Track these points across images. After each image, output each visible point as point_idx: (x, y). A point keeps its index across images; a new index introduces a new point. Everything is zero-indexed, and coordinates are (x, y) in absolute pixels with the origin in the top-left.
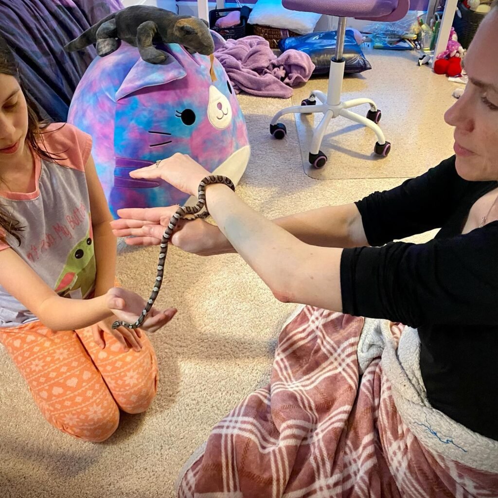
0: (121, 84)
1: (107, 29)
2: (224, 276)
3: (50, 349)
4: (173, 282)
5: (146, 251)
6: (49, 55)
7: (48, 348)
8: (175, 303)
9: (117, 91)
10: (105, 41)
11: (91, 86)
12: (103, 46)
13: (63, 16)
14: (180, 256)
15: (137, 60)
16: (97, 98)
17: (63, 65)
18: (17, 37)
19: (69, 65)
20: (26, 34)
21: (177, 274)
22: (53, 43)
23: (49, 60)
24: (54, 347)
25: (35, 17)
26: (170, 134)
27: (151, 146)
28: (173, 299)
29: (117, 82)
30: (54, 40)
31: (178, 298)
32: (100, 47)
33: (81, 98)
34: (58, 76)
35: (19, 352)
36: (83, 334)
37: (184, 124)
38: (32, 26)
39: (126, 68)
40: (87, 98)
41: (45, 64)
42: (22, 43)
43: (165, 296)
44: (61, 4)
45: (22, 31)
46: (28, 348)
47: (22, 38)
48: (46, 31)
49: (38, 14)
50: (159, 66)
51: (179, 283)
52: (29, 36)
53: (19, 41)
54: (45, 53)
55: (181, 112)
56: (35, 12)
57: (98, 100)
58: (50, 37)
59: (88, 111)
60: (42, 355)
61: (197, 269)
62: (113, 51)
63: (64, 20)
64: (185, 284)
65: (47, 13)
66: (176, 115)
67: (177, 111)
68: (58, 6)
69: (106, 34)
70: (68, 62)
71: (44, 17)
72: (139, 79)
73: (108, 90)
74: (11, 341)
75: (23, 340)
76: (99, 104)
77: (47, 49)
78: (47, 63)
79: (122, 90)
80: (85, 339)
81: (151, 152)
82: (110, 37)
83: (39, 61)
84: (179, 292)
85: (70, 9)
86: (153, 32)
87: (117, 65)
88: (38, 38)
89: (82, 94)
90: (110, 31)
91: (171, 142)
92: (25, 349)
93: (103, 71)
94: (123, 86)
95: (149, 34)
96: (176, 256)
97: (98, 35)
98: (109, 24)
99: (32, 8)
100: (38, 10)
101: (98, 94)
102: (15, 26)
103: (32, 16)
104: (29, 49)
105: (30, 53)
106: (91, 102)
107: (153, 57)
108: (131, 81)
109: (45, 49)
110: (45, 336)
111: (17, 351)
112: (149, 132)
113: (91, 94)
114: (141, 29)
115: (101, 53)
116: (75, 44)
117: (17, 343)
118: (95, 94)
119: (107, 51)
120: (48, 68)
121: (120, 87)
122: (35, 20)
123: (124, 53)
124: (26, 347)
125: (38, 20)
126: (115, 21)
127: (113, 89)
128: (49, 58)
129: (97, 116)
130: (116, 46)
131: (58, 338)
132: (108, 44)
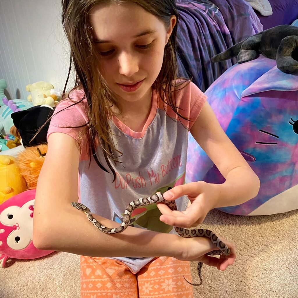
0: (250, 85)
1: (253, 41)
2: (285, 282)
3: (110, 291)
4: (234, 267)
5: (219, 228)
6: (199, 61)
7: (108, 289)
8: (230, 289)
9: (244, 90)
10: (247, 51)
11: (224, 83)
12: (243, 55)
13: (218, 38)
14: (247, 244)
15: (271, 69)
16: (226, 92)
17: (206, 71)
18: (182, 41)
19: (210, 72)
20: (189, 42)
21: (240, 261)
22: (205, 54)
23: (198, 65)
24: (113, 291)
25: (199, 33)
26: (278, 137)
27: (257, 143)
28: (229, 284)
29: (247, 82)
30: (206, 52)
31: (234, 285)
32: (241, 56)
33: (211, 92)
34: (200, 77)
35: (86, 280)
36: (142, 288)
37: (294, 132)
38: (195, 38)
39: (259, 74)
40: (217, 91)
41: (194, 66)
42: (183, 46)
43: (224, 278)
44: (220, 30)
45: (187, 39)
46: (93, 280)
47: (185, 43)
48: (203, 44)
49: (202, 32)
50: (290, 75)
51: (239, 270)
52: (190, 44)
53: (182, 44)
54: (197, 59)
55: (295, 121)
56: (200, 29)
57: (226, 94)
58: (204, 49)
59: (214, 102)
60: (101, 293)
61: (259, 264)
62: (251, 60)
63: (218, 41)
64: (244, 274)
65: (208, 33)
66: (289, 122)
67: (291, 119)
68: (217, 31)
69: (250, 45)
70: (210, 70)
71: (205, 35)
72: (268, 82)
73: (237, 88)
74: (85, 267)
75: (94, 271)
76: (225, 98)
77: (199, 57)
78: (196, 66)
79: (249, 89)
80: (142, 294)
81: (255, 148)
82: (252, 49)
83: (191, 62)
84: (237, 279)
85: (225, 35)
86: (295, 45)
87: (252, 69)
88: (196, 47)
89: (214, 89)
90: (254, 43)
91: (276, 144)
92: (91, 280)
93: (238, 73)
94: (251, 86)
95: (292, 45)
96: (244, 243)
97: (243, 45)
98: (256, 38)
99: (199, 26)
100: (203, 29)
101: (227, 90)
102: (183, 34)
103: (197, 31)
104: (187, 52)
105: (187, 55)
106: (220, 95)
107: (289, 65)
108: (260, 83)
109: (198, 57)
110: (110, 277)
111: (85, 279)
112: (260, 130)
113: (222, 89)
114: (286, 40)
115: (240, 61)
116: (221, 56)
117: (88, 271)
118: (225, 90)
119: (246, 60)
120: (195, 69)
121: (248, 87)
122: (198, 35)
123: (261, 61)
124: (93, 279)
125: (200, 35)
126: (261, 37)
127: (241, 88)
128: (198, 63)
129: (220, 108)
130: (254, 57)
131: (120, 283)
132: (248, 55)
